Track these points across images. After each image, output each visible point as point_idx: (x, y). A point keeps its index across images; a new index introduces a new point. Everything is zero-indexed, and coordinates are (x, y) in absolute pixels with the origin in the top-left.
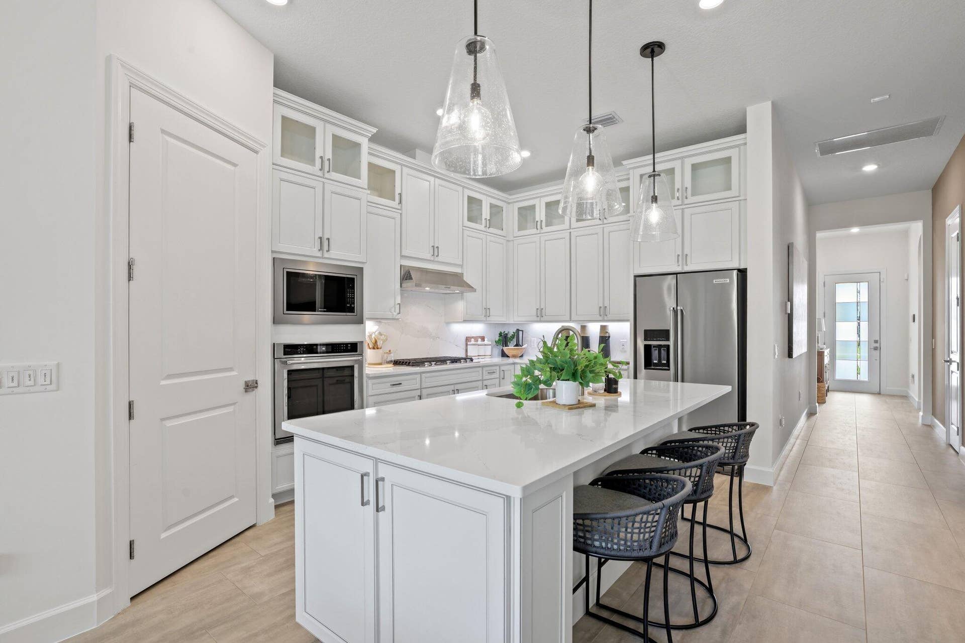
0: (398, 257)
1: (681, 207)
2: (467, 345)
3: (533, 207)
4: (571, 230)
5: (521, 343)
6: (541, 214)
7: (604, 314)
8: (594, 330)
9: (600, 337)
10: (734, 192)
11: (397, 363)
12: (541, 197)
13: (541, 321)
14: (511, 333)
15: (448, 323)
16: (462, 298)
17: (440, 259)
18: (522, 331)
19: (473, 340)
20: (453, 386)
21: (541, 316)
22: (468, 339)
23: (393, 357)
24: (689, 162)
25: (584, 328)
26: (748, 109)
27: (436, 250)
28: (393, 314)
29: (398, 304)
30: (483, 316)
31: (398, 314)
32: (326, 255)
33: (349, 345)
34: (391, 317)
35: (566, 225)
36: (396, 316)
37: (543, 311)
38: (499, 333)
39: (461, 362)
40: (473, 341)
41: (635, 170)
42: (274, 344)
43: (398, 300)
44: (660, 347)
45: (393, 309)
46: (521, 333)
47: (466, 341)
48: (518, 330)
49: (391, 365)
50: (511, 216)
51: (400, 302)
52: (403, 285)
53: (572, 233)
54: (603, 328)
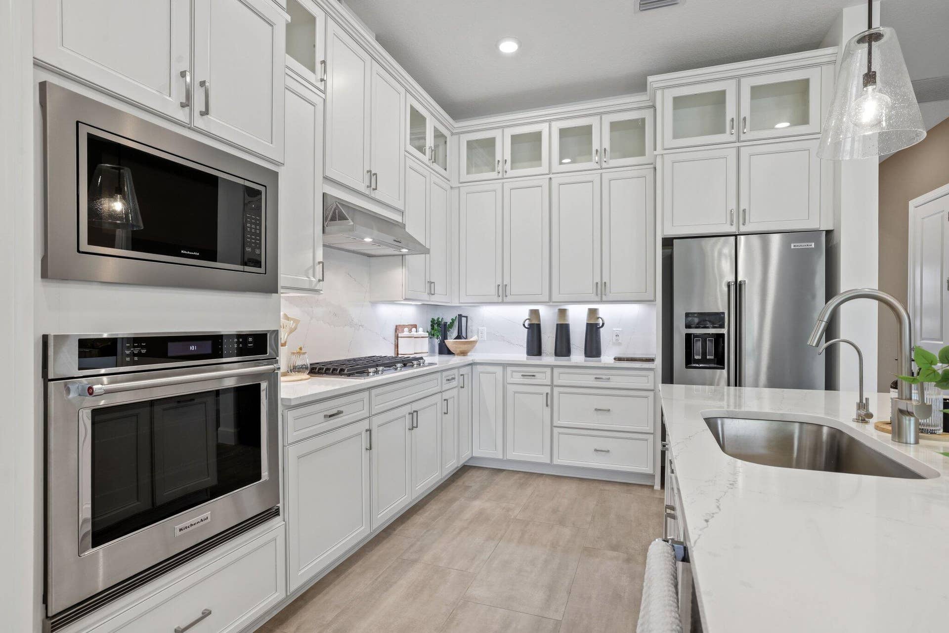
0: (319, 178)
1: (737, 144)
2: (397, 337)
3: (491, 143)
4: (551, 176)
5: (464, 334)
6: (503, 150)
7: (602, 292)
8: (577, 316)
9: (588, 324)
10: (813, 126)
11: (316, 370)
12: (503, 127)
13: (503, 303)
14: (449, 321)
15: (374, 303)
16: (403, 264)
17: (377, 195)
18: (466, 317)
19: (406, 329)
20: (409, 406)
21: (503, 296)
22: (398, 329)
23: (308, 361)
24: (747, 84)
25: (563, 312)
26: (846, 11)
27: (373, 178)
28: (311, 281)
29: (319, 263)
30: (427, 293)
31: (319, 281)
32: (199, 122)
33: (250, 339)
34: (307, 287)
35: (544, 168)
36: (316, 285)
37: (508, 288)
38: (431, 320)
39: (413, 366)
40: (406, 332)
41: (666, 91)
42: (45, 338)
43: (320, 257)
44: (704, 337)
45: (311, 272)
46: (464, 320)
47: (396, 331)
48: (460, 316)
49: (305, 376)
50: (458, 151)
51: (321, 260)
52: (327, 229)
53: (553, 181)
54: (593, 312)
